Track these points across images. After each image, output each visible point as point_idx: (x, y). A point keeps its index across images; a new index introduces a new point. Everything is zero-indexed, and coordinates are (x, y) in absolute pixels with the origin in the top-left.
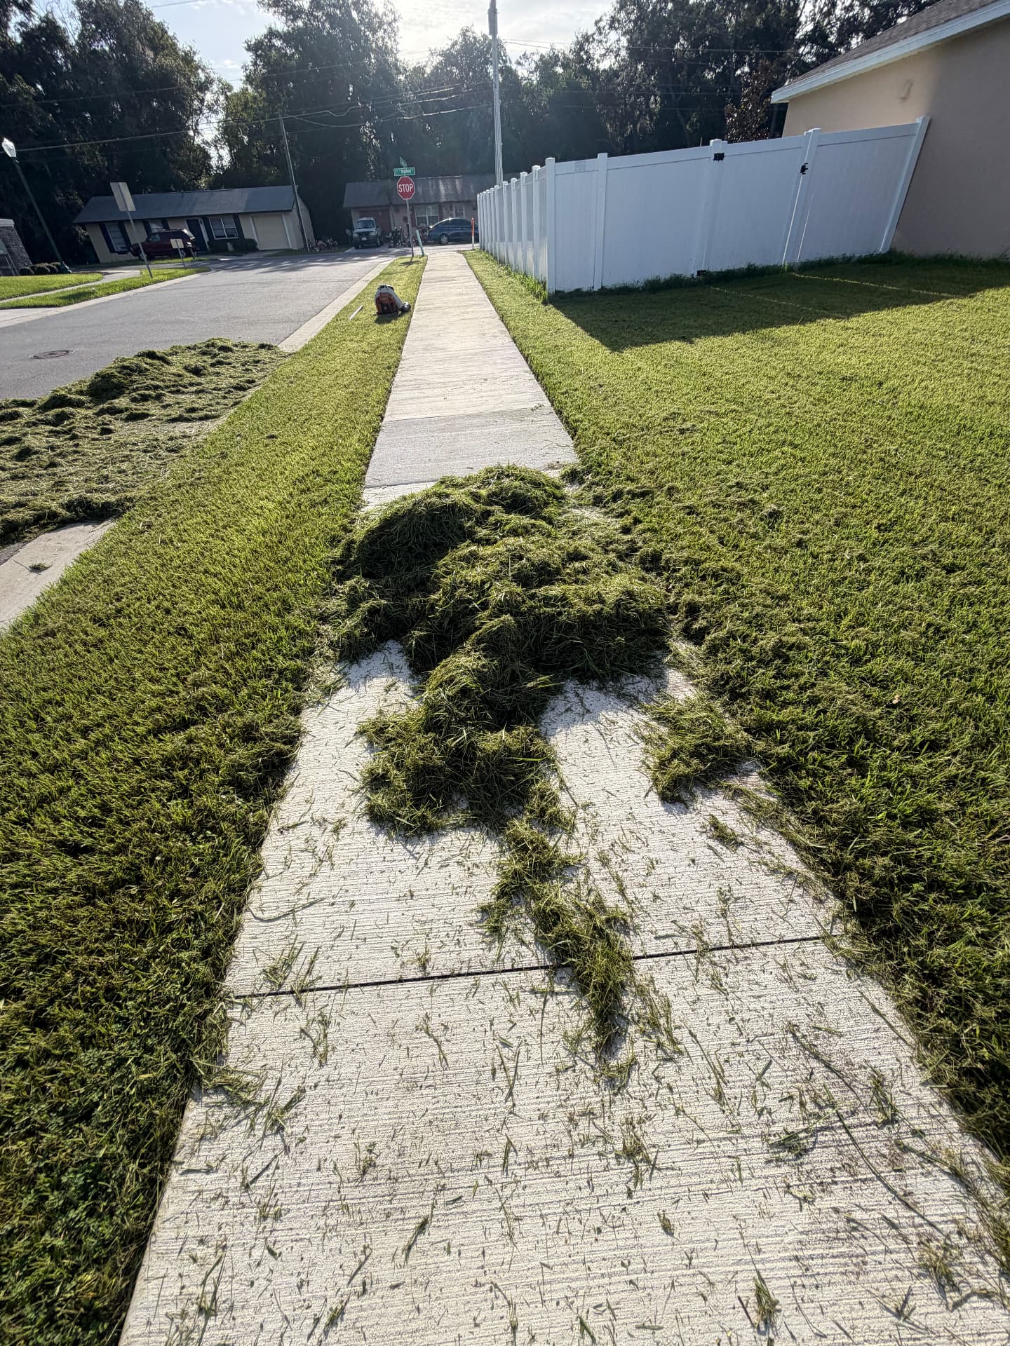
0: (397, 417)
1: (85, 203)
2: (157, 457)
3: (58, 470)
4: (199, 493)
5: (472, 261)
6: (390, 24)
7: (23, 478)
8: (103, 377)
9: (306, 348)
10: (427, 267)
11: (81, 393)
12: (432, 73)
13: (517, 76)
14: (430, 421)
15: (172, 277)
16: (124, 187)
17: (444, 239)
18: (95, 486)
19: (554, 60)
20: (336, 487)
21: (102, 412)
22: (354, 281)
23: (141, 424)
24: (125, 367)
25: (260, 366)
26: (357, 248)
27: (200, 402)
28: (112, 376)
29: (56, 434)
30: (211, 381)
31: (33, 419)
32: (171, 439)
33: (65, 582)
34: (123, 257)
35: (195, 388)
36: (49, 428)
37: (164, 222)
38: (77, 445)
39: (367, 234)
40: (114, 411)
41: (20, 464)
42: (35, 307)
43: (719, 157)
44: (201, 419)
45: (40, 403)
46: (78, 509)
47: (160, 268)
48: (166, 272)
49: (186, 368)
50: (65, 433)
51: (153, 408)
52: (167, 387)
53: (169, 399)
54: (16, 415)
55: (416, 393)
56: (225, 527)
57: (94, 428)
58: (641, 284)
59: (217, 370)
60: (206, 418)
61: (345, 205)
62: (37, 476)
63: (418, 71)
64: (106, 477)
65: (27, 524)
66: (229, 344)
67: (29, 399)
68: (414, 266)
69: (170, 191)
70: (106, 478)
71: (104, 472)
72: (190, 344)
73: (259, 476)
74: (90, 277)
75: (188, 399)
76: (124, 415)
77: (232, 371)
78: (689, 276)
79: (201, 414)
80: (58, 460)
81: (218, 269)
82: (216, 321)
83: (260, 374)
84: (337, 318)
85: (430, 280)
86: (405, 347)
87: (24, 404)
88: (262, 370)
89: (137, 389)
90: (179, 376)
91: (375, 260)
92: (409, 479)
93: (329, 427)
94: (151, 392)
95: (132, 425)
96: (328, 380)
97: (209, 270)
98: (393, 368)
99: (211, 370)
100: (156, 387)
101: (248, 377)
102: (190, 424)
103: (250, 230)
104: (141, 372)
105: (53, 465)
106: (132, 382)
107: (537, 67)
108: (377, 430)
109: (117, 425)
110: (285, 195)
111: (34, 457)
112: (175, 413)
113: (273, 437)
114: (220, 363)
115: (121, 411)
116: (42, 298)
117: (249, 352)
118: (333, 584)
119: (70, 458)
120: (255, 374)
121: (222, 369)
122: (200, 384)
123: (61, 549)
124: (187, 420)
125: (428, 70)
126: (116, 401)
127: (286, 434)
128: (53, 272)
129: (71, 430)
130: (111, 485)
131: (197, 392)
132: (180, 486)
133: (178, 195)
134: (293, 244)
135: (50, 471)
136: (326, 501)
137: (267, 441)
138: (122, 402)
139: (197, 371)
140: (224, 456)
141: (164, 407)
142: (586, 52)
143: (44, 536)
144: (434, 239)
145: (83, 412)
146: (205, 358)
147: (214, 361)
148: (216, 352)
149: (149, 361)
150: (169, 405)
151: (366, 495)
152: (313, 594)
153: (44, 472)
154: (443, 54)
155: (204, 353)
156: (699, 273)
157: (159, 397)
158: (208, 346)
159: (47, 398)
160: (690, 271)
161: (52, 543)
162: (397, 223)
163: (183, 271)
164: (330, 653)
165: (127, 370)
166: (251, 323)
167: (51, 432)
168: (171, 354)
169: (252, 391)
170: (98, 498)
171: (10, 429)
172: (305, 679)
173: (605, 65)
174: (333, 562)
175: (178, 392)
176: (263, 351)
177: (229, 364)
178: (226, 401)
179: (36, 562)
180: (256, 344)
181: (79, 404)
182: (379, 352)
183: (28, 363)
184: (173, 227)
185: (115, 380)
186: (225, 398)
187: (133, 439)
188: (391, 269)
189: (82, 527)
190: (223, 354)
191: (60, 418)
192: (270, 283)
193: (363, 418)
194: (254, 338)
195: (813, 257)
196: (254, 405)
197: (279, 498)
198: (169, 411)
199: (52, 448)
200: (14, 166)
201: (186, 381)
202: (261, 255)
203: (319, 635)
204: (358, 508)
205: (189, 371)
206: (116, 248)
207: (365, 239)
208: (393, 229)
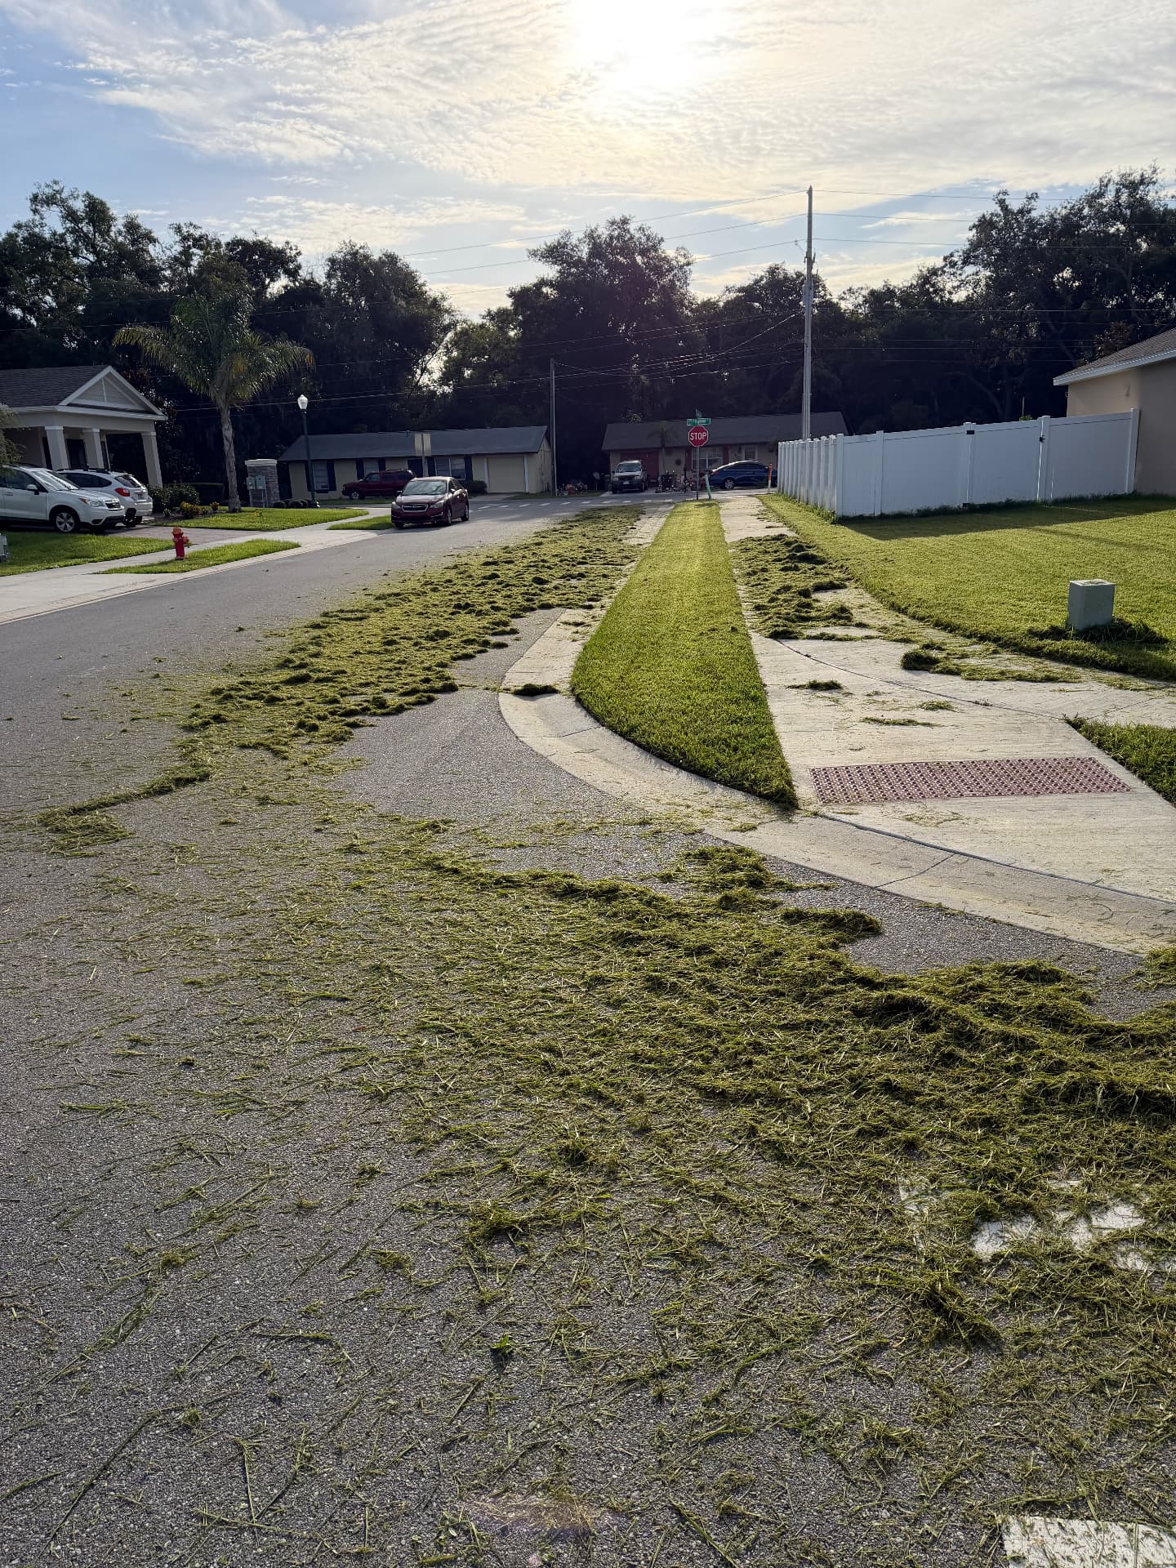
5: (770, 503)
6: (681, 267)
12: (724, 307)
13: (840, 309)
17: (729, 484)
19: (889, 293)
26: (615, 492)
34: (331, 496)
37: (381, 461)
39: (630, 478)
43: (971, 432)
58: (915, 512)
61: (605, 447)
63: (708, 305)
78: (956, 506)
103: (482, 472)
107: (866, 302)
110: (532, 436)
125: (721, 304)
134: (531, 487)
142: (933, 286)
144: (717, 484)
154: (741, 290)
156: (964, 505)
160: (957, 503)
162: (667, 465)
173: (960, 296)
195: (1062, 494)
200: (297, 416)
206: (318, 486)
207: (626, 483)
208: (661, 472)
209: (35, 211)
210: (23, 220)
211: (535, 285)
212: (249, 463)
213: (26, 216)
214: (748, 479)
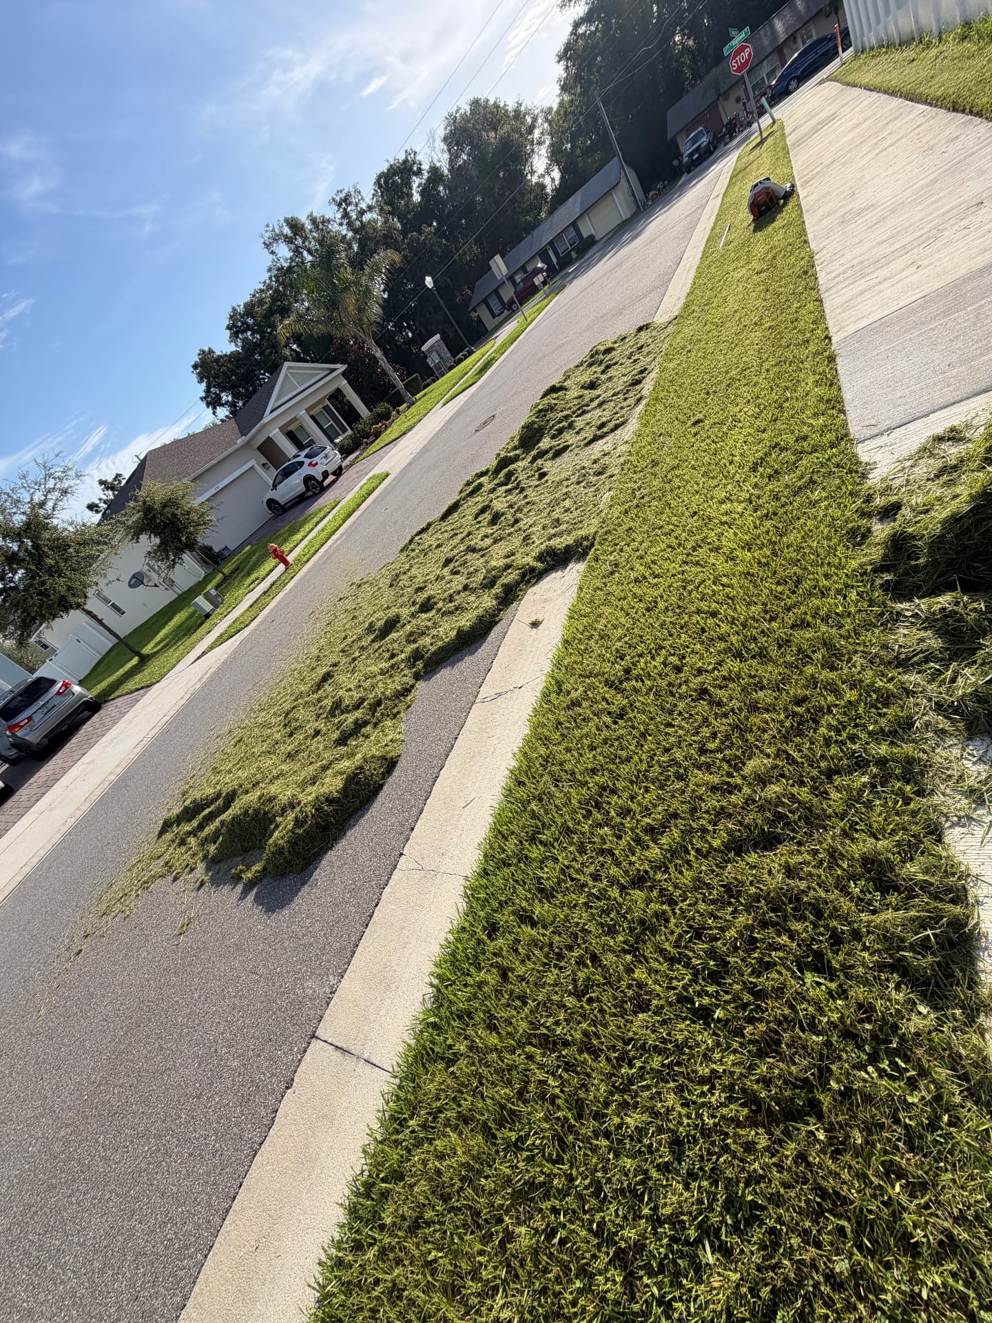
0: (853, 328)
1: (472, 292)
2: (589, 485)
3: (521, 524)
4: (650, 514)
5: (850, 78)
7: (501, 540)
8: (527, 427)
9: (686, 306)
10: (787, 131)
11: (515, 448)
14: (911, 308)
15: (540, 311)
16: (498, 258)
17: (793, 85)
18: (552, 531)
20: (820, 456)
21: (534, 459)
22: (703, 206)
23: (566, 457)
24: (540, 411)
25: (645, 350)
26: (690, 171)
27: (606, 416)
28: (533, 423)
29: (509, 492)
30: (607, 389)
31: (491, 486)
32: (595, 462)
33: (566, 642)
34: (503, 316)
35: (596, 403)
36: (504, 488)
37: (523, 268)
38: (526, 497)
39: (698, 149)
40: (542, 454)
41: (495, 528)
42: (464, 390)
44: (612, 431)
45: (492, 470)
46: (549, 559)
47: (529, 308)
48: (535, 309)
49: (583, 387)
50: (515, 488)
51: (569, 438)
52: (574, 413)
53: (580, 423)
54: (480, 486)
55: (863, 284)
56: (694, 549)
57: (533, 476)
59: (609, 375)
60: (617, 427)
61: (670, 134)
62: (509, 535)
64: (558, 520)
65: (518, 583)
66: (610, 345)
67: (484, 469)
68: (770, 140)
69: (524, 238)
70: (558, 522)
71: (555, 515)
72: (577, 362)
73: (705, 474)
74: (488, 346)
75: (595, 416)
76: (550, 455)
77: (622, 370)
79: (611, 425)
80: (519, 515)
81: (571, 281)
82: (589, 328)
83: (648, 359)
84: (705, 256)
85: (799, 142)
86: (810, 237)
87: (483, 474)
88: (649, 353)
89: (553, 426)
90: (581, 397)
91: (715, 169)
92: (926, 407)
93: (765, 384)
94: (565, 424)
95: (559, 460)
96: (731, 328)
97: (565, 286)
98: (808, 272)
99: (603, 377)
100: (567, 417)
101: (638, 367)
102: (604, 440)
103: (587, 229)
104: (551, 408)
105: (517, 521)
106: (548, 421)
108: (832, 359)
109: (548, 465)
110: (612, 169)
111: (502, 518)
112: (588, 434)
113: (698, 422)
114: (608, 367)
115: (547, 452)
116: (466, 381)
117: (630, 342)
118: (889, 603)
119: (526, 510)
120: (644, 361)
121: (612, 372)
122: (599, 396)
123: (546, 601)
124: (602, 437)
126: (541, 444)
127: (713, 410)
128: (466, 357)
129: (518, 484)
130: (563, 527)
131: (600, 405)
132: (626, 512)
133: (529, 237)
134: (626, 212)
135: (516, 527)
136: (812, 482)
137: (693, 430)
138: (545, 443)
139: (592, 386)
140: (655, 463)
141: (578, 433)
143: (530, 591)
144: (781, 94)
145: (520, 463)
146: (593, 368)
147: (603, 367)
148: (600, 358)
149: (555, 395)
150: (581, 429)
151: (864, 453)
152: (869, 626)
153: (512, 530)
155: (590, 365)
157: (571, 426)
158: (592, 356)
159: (495, 463)
161: (537, 596)
162: (729, 110)
163: (546, 300)
164: (943, 723)
165: (542, 413)
166: (619, 313)
167: (506, 492)
168: (565, 380)
169: (648, 380)
170: (560, 543)
171: (480, 499)
172: (922, 773)
174: (875, 571)
175: (584, 412)
176: (642, 333)
177: (616, 363)
178: (628, 402)
179: (533, 619)
180: (633, 330)
181: (516, 459)
182: (779, 262)
183: (474, 438)
184: (530, 268)
185: (536, 426)
186: (625, 399)
187: (564, 475)
188: (741, 165)
189: (553, 575)
190: (609, 357)
191: (509, 475)
192: (619, 265)
193: (804, 353)
194: (626, 325)
196: (662, 395)
197: (745, 495)
198: (583, 435)
199: (511, 506)
200: (433, 294)
201: (587, 400)
202: (600, 245)
203: (909, 693)
204: (864, 476)
205: (586, 388)
206: (497, 312)
207: (696, 156)
208: (725, 121)
209: (273, 253)
210: (269, 263)
211: (571, 34)
212: (424, 348)
213: (268, 260)
214: (812, 64)
